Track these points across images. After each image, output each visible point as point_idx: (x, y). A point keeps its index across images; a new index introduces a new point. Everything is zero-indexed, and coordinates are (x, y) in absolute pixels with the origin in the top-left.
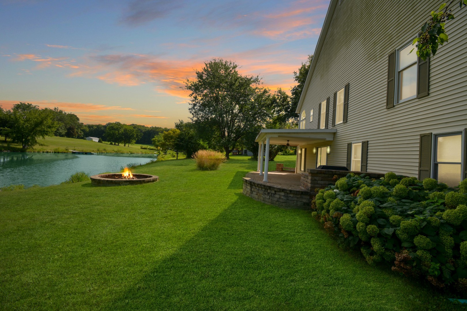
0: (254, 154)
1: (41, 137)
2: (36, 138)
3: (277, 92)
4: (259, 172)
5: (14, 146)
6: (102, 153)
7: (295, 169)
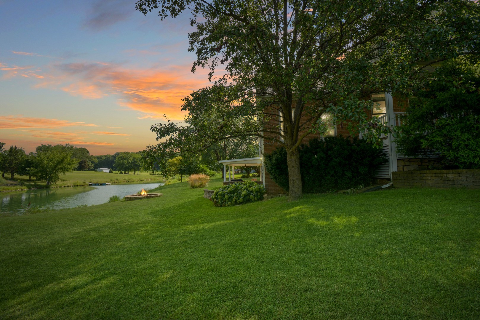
1: (62, 173)
2: (58, 174)
5: (39, 184)
6: (115, 183)
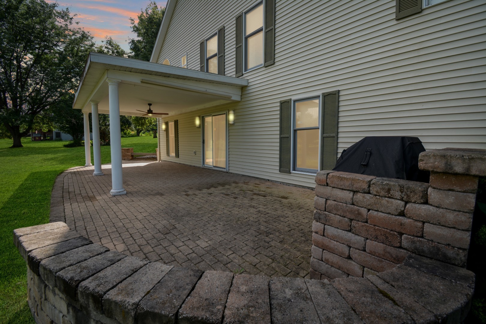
0: (73, 136)
3: (105, 43)
4: (92, 168)
7: (156, 155)
